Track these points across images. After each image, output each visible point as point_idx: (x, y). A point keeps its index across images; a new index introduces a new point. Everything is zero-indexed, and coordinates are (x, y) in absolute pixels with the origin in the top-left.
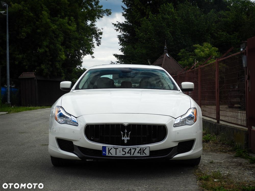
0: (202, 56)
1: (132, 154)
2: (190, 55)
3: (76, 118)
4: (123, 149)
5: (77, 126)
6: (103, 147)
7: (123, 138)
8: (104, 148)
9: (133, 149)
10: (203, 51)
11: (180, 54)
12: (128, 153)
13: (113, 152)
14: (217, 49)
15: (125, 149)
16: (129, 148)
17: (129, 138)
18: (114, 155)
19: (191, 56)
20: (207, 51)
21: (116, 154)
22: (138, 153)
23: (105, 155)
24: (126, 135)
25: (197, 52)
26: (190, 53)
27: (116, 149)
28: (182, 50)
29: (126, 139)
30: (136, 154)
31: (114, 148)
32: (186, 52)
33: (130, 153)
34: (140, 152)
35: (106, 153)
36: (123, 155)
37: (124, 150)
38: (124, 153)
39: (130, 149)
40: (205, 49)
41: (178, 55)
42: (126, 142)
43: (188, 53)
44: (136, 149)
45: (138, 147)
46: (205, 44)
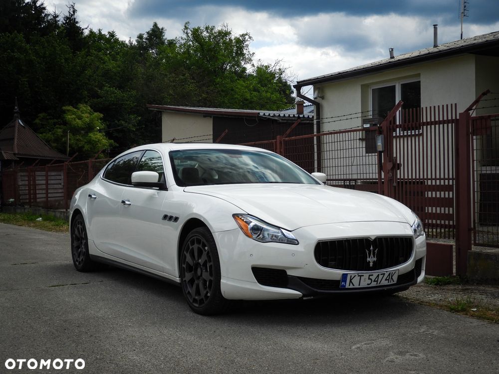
0: (78, 126)
1: (378, 283)
2: (55, 124)
3: (290, 231)
4: (370, 275)
5: (298, 244)
6: (343, 274)
7: (368, 259)
8: (345, 276)
9: (381, 274)
10: (80, 118)
11: (37, 121)
12: (374, 281)
13: (356, 281)
14: (102, 115)
15: (372, 275)
16: (377, 274)
17: (375, 259)
18: (357, 286)
19: (57, 126)
20: (86, 117)
21: (359, 285)
22: (386, 280)
23: (344, 288)
24: (372, 255)
25: (71, 120)
26: (56, 120)
27: (361, 276)
28: (40, 115)
29: (371, 260)
30: (384, 282)
31: (359, 276)
32: (48, 117)
33: (377, 281)
34: (388, 278)
35: (345, 284)
36: (368, 284)
37: (371, 277)
38: (370, 281)
39: (378, 276)
40: (83, 115)
41: (34, 122)
42: (371, 264)
43: (51, 119)
44: (384, 274)
45: (387, 271)
46: (82, 106)
